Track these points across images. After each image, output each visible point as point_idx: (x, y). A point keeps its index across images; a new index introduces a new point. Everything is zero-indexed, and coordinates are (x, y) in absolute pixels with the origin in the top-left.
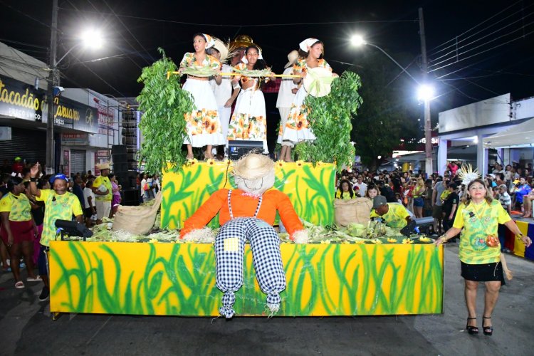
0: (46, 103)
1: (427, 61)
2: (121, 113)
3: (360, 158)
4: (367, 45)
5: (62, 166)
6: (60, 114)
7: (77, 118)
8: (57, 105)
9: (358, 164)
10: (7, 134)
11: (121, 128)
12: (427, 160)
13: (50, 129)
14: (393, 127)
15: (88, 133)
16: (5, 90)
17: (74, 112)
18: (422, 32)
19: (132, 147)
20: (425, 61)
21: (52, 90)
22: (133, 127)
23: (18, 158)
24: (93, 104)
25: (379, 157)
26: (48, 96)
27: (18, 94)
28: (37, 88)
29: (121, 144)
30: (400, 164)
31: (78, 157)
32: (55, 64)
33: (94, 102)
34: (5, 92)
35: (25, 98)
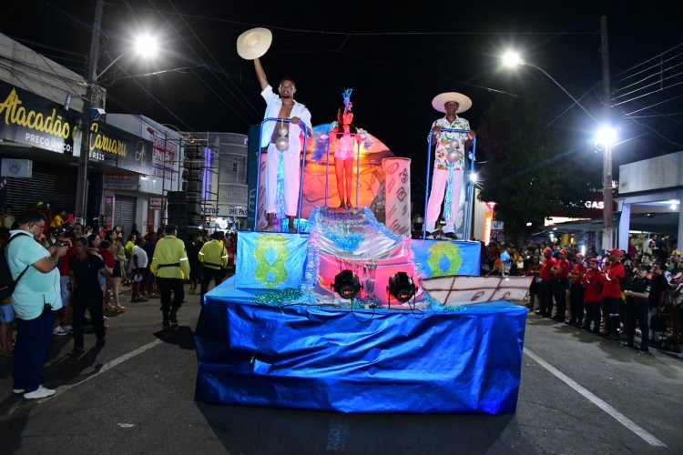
0: (80, 130)
1: (611, 90)
2: (183, 149)
3: (502, 224)
4: (525, 66)
5: (102, 217)
6: (99, 146)
7: (123, 153)
8: (95, 134)
9: (500, 232)
10: (26, 169)
11: (182, 169)
12: (605, 230)
13: (83, 165)
14: (552, 183)
15: (138, 174)
16: (22, 109)
17: (120, 144)
18: (604, 48)
19: (194, 195)
20: (607, 90)
21: (89, 113)
22: (198, 169)
23: (41, 203)
24: (147, 136)
25: (529, 224)
26: (84, 121)
27: (40, 115)
28: (67, 108)
29: (181, 190)
30: (558, 235)
31: (126, 206)
32: (95, 77)
33: (149, 133)
34: (22, 112)
35: (50, 121)
